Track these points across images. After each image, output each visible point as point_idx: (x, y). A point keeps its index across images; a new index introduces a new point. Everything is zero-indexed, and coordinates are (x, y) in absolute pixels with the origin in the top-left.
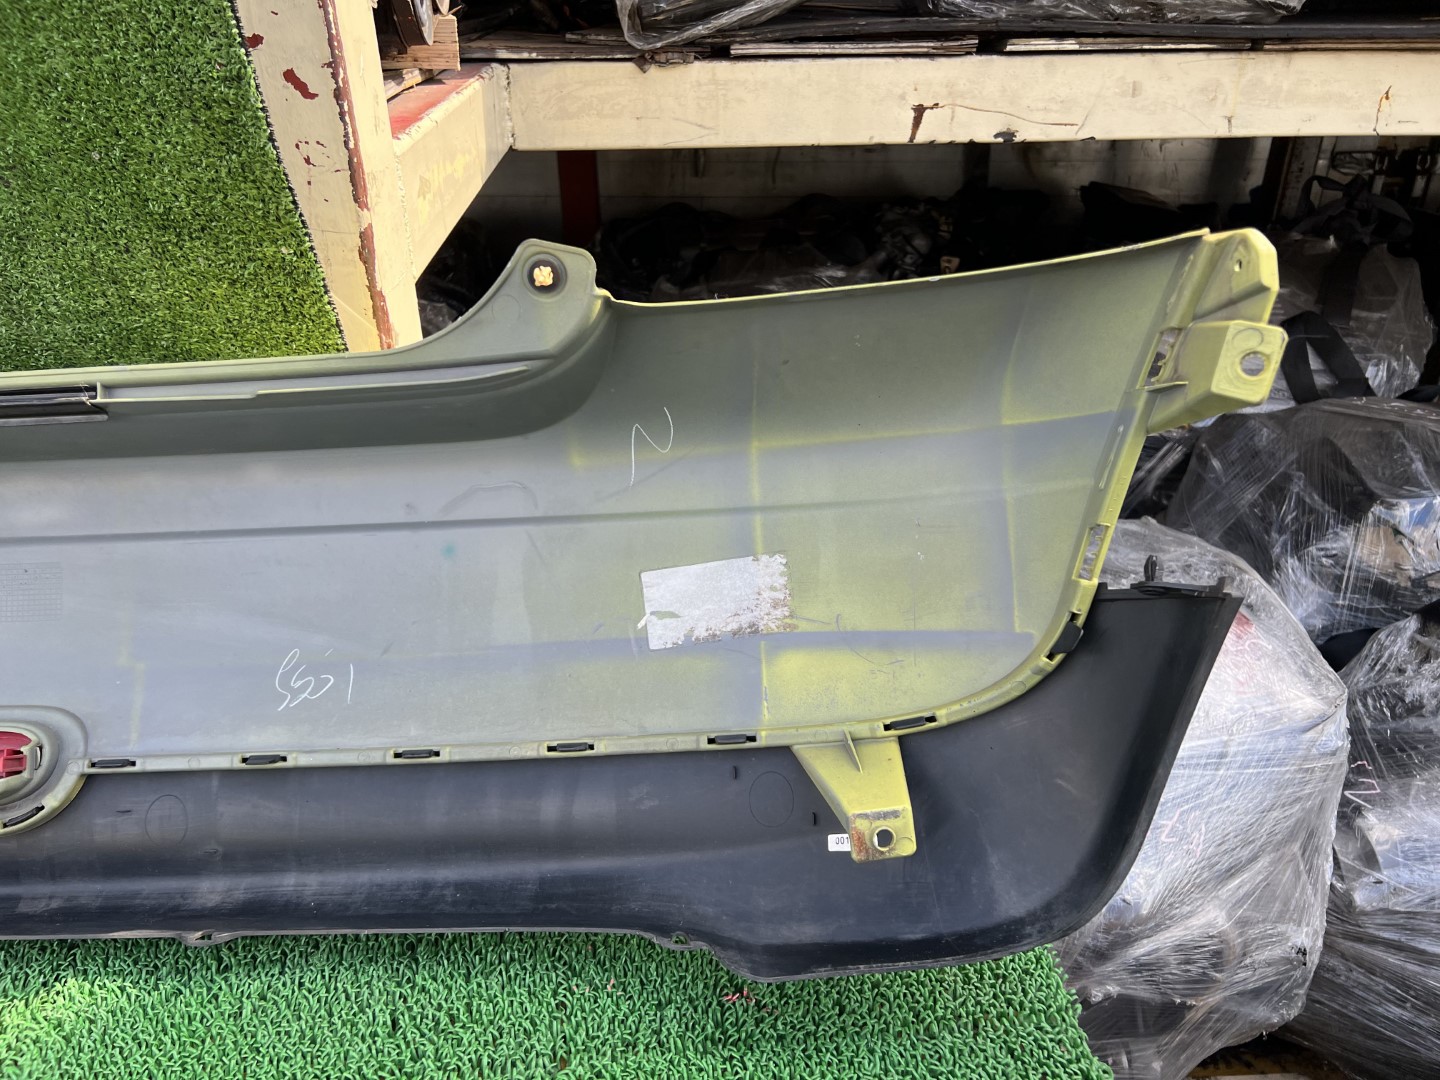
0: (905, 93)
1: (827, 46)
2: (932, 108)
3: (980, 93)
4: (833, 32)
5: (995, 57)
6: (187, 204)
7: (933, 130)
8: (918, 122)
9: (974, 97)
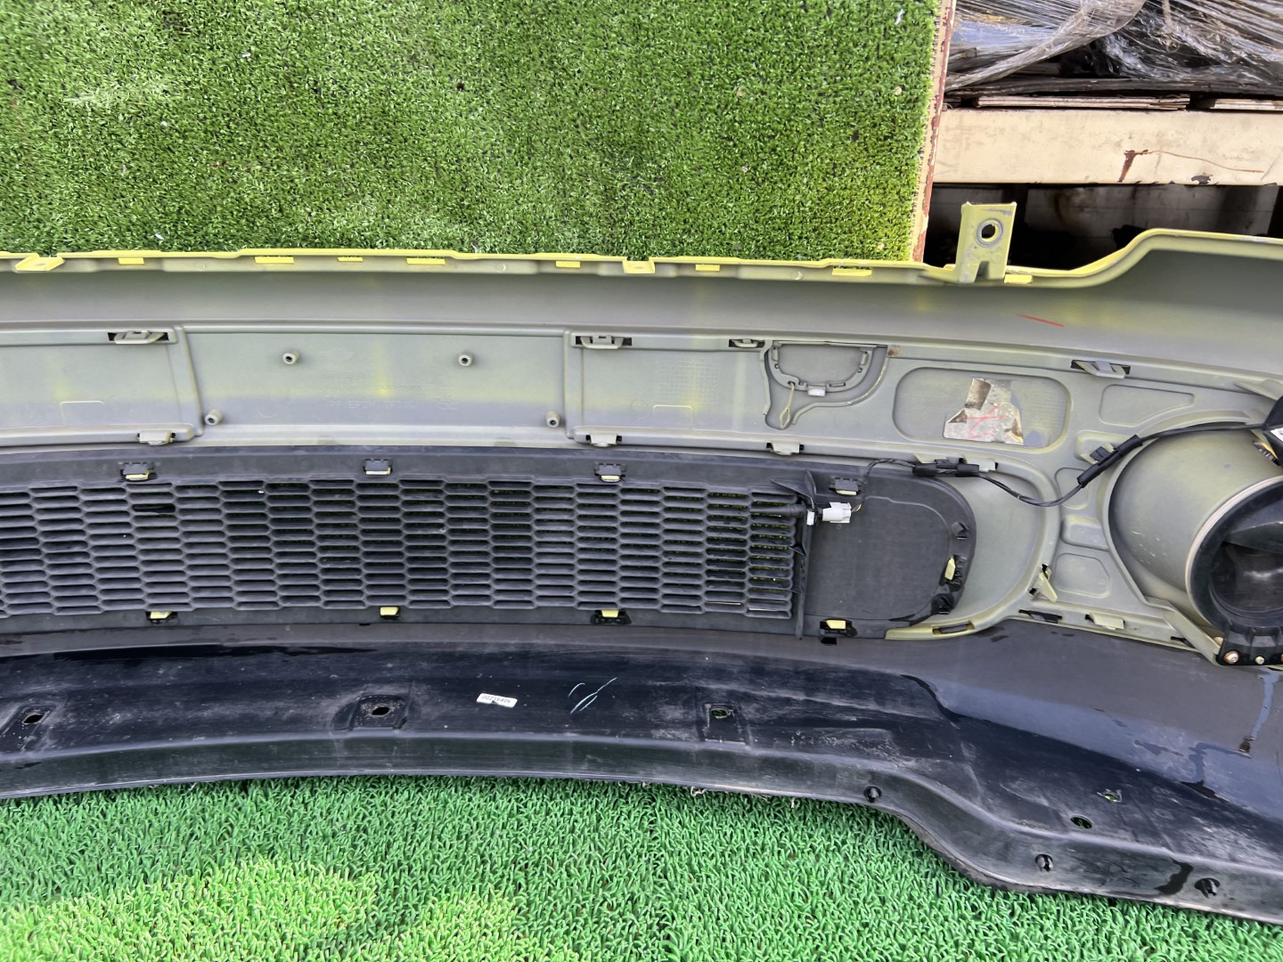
0: (1121, 140)
1: (1060, 100)
2: (1141, 153)
3: (1184, 142)
4: (1071, 89)
5: (1201, 113)
6: (811, 209)
7: (1141, 172)
8: (1128, 165)
9: (1179, 146)
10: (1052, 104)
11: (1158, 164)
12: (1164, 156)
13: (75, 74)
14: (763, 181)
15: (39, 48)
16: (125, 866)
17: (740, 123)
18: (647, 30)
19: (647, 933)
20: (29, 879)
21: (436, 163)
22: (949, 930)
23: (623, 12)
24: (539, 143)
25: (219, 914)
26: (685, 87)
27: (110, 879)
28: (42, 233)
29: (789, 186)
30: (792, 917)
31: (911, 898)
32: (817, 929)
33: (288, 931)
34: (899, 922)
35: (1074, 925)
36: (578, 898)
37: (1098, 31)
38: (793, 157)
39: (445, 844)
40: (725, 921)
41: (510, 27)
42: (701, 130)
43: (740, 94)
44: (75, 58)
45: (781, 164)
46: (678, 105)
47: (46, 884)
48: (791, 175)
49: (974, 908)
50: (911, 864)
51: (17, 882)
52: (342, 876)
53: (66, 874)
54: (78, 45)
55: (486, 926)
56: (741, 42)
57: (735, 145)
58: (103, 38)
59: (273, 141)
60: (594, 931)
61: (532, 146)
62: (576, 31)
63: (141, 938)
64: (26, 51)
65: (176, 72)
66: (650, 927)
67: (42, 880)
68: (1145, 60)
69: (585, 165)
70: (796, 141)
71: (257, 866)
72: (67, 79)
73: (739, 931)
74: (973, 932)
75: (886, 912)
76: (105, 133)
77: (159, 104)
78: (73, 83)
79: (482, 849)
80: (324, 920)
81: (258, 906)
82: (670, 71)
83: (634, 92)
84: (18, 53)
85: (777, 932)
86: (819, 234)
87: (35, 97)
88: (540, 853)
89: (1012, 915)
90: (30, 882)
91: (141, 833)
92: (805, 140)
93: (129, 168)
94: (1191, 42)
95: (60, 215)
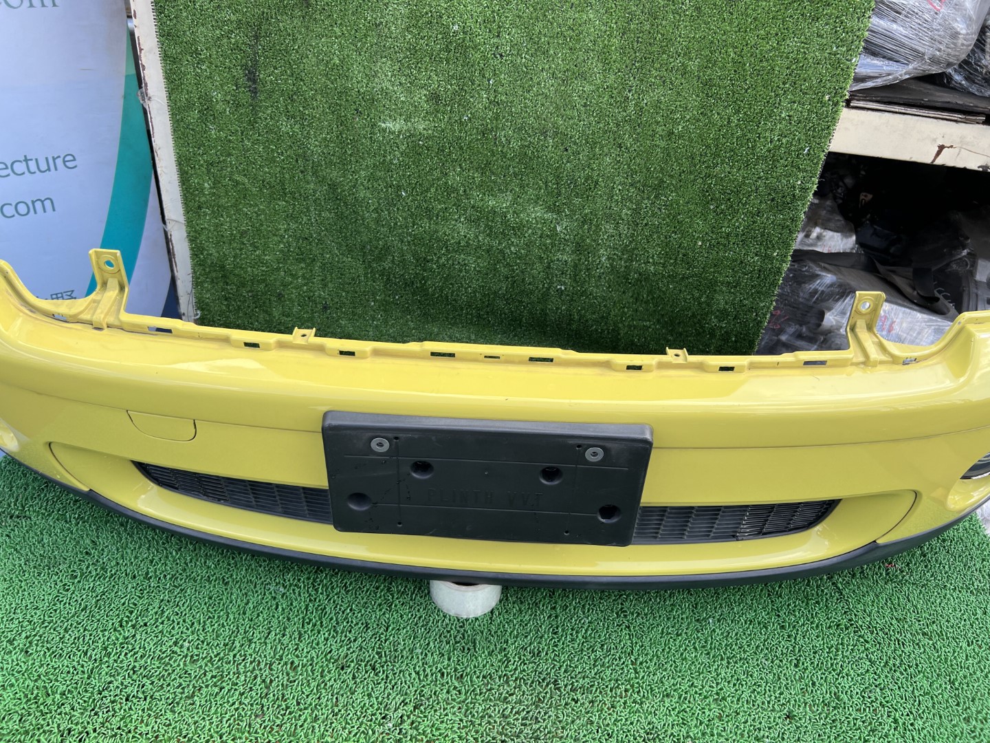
0: (937, 138)
1: (903, 108)
2: (948, 148)
3: (978, 144)
4: (909, 102)
8: (939, 153)
9: (974, 146)
11: (958, 155)
12: (963, 150)
13: (386, 113)
44: (387, 106)
54: (390, 101)
58: (401, 100)
64: (366, 98)
77: (420, 134)
78: (384, 117)
87: (366, 119)
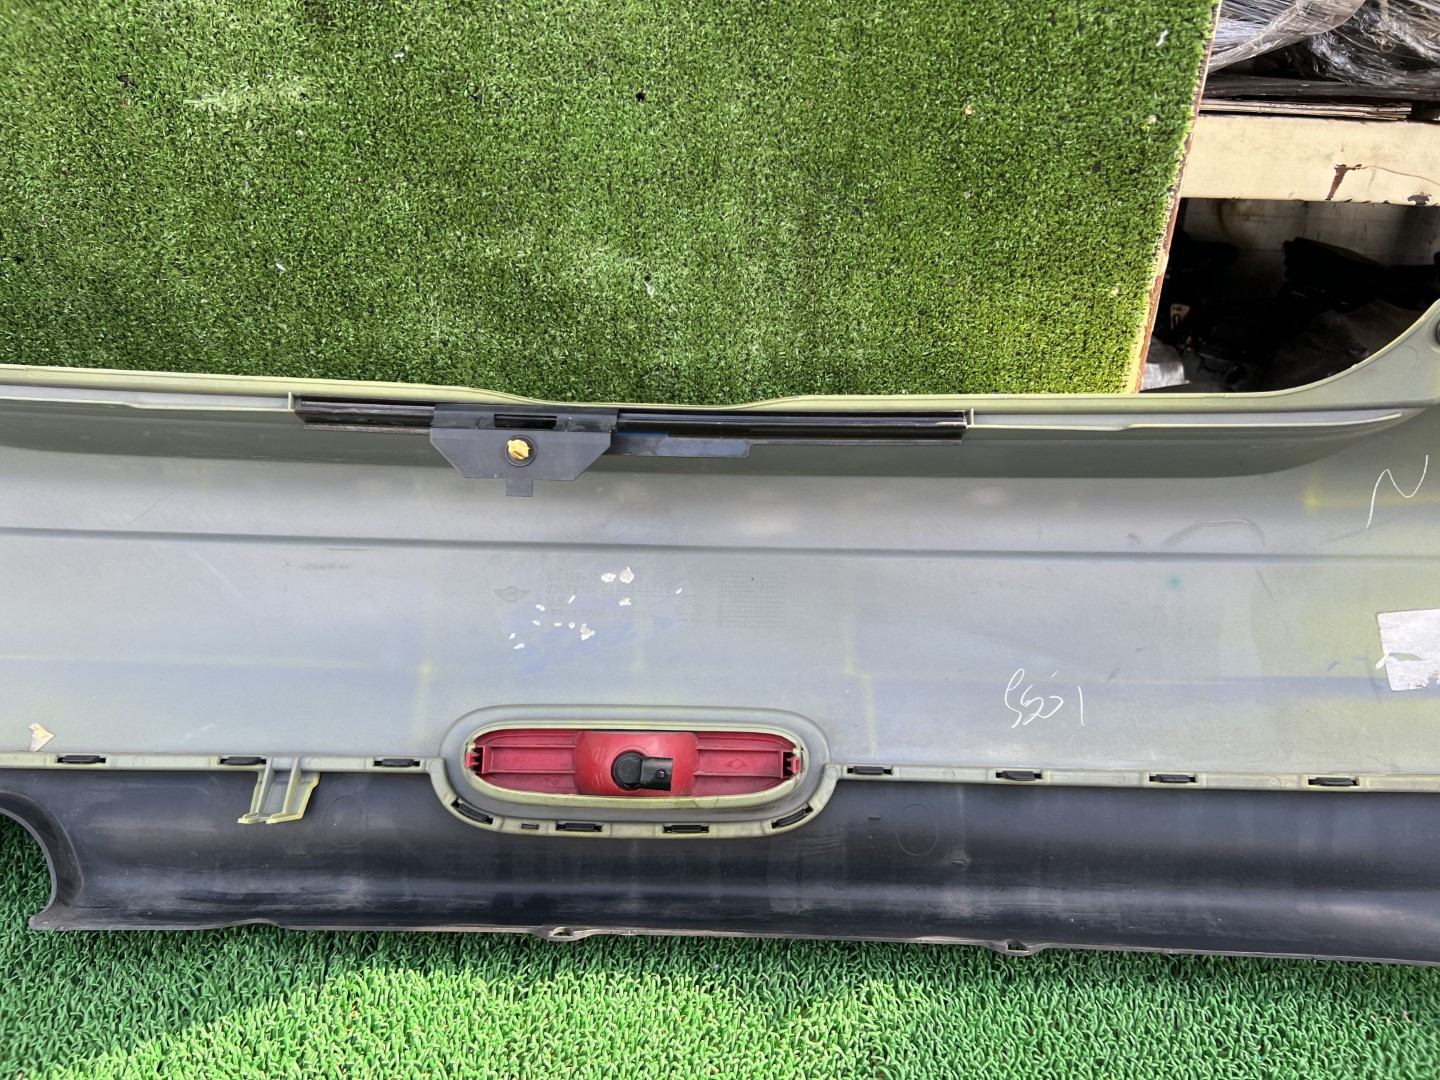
0: (1331, 153)
1: (1268, 105)
2: (1354, 169)
3: (1403, 157)
4: (1278, 92)
5: (1422, 125)
6: (1038, 244)
7: (1353, 190)
8: (1338, 181)
9: (1396, 161)
10: (1257, 109)
11: (1371, 181)
12: (1380, 172)
13: (197, 72)
14: (987, 210)
15: (156, 40)
16: (261, 984)
17: (966, 144)
18: (870, 36)
19: (856, 1068)
20: (151, 1000)
21: (609, 186)
22: (1195, 1069)
23: (844, 15)
24: (728, 163)
25: (374, 1041)
26: (908, 101)
27: (244, 999)
28: (149, 253)
29: (1016, 216)
30: (1017, 1052)
31: (1147, 1031)
32: (1047, 1067)
33: (454, 1062)
34: (1138, 1059)
35: (1330, 1063)
36: (775, 1026)
37: (1314, 28)
38: (1023, 186)
39: (618, 961)
40: (944, 1056)
41: (708, 28)
42: (921, 149)
43: (968, 112)
44: (198, 54)
45: (1009, 192)
46: (897, 120)
47: (172, 1006)
48: (1019, 205)
49: (1219, 1043)
50: (1144, 992)
51: (139, 1006)
52: (507, 998)
53: (192, 993)
54: (202, 38)
55: (676, 1058)
56: (976, 55)
57: (958, 168)
58: (232, 31)
59: (423, 153)
60: (797, 1065)
61: (719, 167)
62: (787, 33)
63: (290, 1071)
64: (140, 42)
65: (319, 74)
66: (859, 1061)
67: (166, 1000)
68: (1355, 60)
69: (785, 186)
70: (1028, 167)
71: (409, 985)
72: (188, 77)
73: (960, 1068)
74: (1221, 1071)
75: (1121, 1047)
76: (227, 142)
77: (295, 110)
78: (195, 83)
79: (661, 968)
80: (492, 1050)
81: (415, 1031)
82: (892, 83)
83: (850, 105)
84: (131, 44)
85: (1002, 1069)
86: (1045, 273)
87: (150, 97)
88: (726, 973)
89: (1262, 1052)
90: (153, 1004)
91: (274, 944)
92: (1038, 167)
93: (253, 185)
94: (1410, 41)
95: (172, 234)
